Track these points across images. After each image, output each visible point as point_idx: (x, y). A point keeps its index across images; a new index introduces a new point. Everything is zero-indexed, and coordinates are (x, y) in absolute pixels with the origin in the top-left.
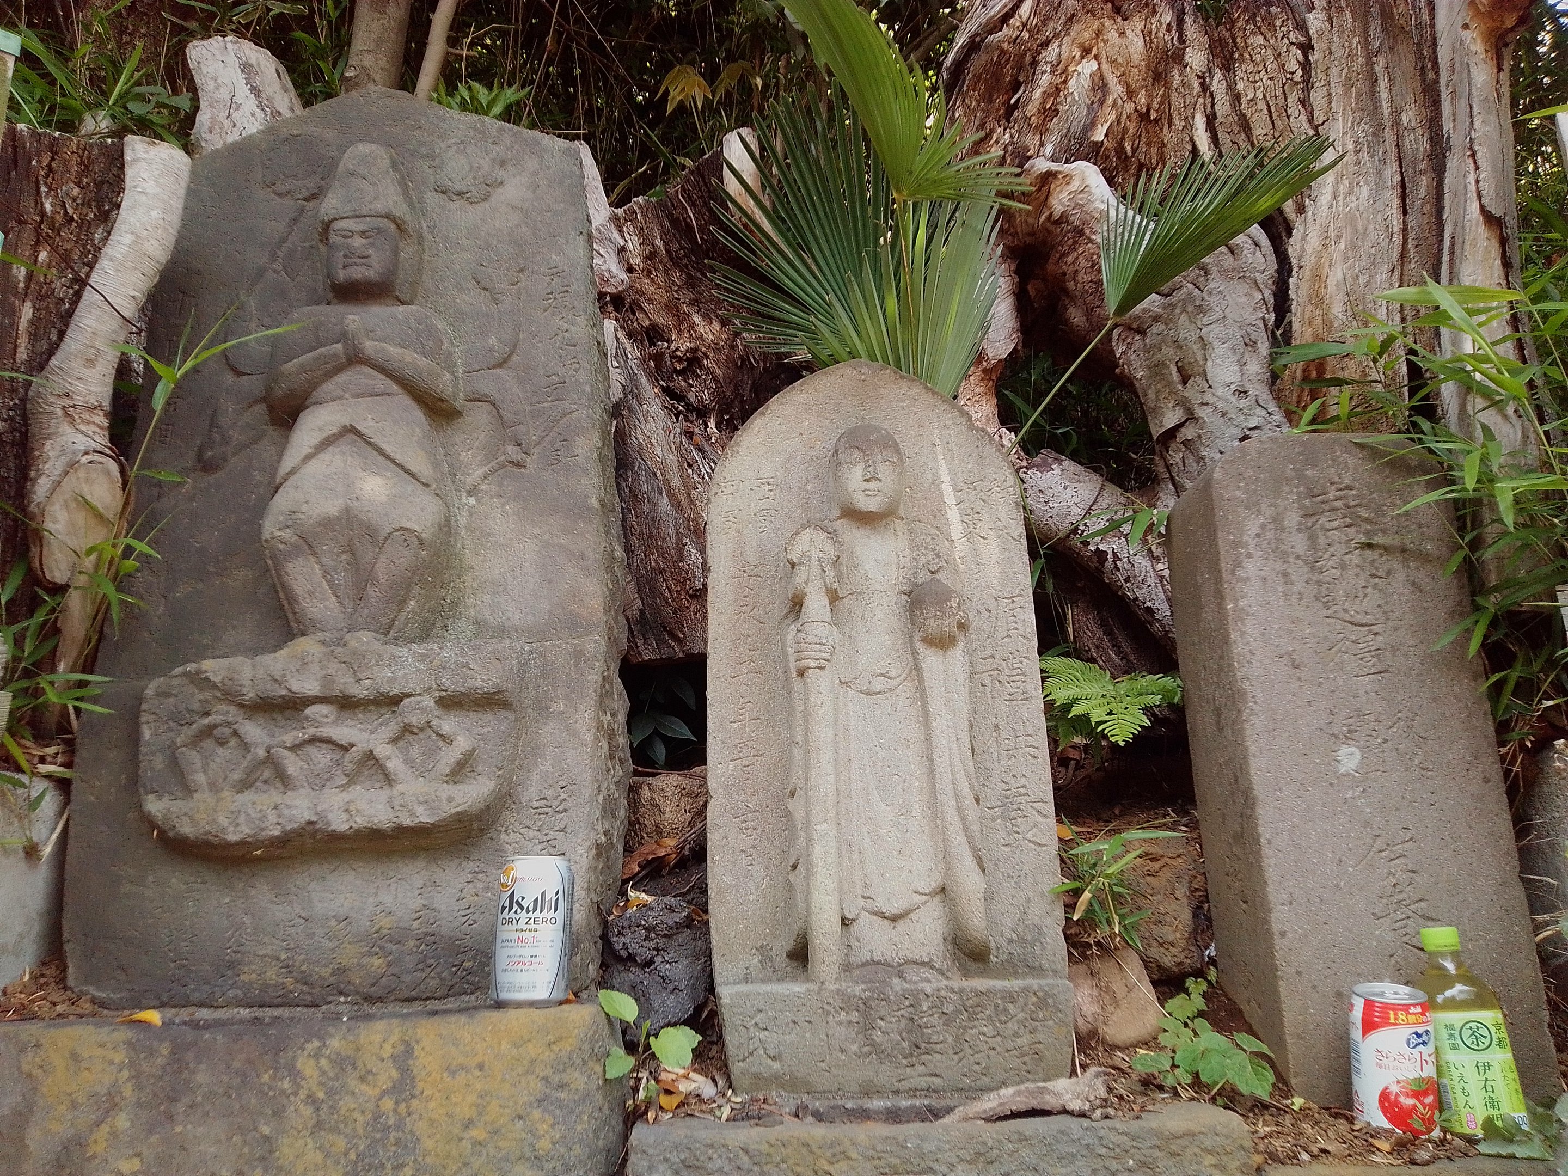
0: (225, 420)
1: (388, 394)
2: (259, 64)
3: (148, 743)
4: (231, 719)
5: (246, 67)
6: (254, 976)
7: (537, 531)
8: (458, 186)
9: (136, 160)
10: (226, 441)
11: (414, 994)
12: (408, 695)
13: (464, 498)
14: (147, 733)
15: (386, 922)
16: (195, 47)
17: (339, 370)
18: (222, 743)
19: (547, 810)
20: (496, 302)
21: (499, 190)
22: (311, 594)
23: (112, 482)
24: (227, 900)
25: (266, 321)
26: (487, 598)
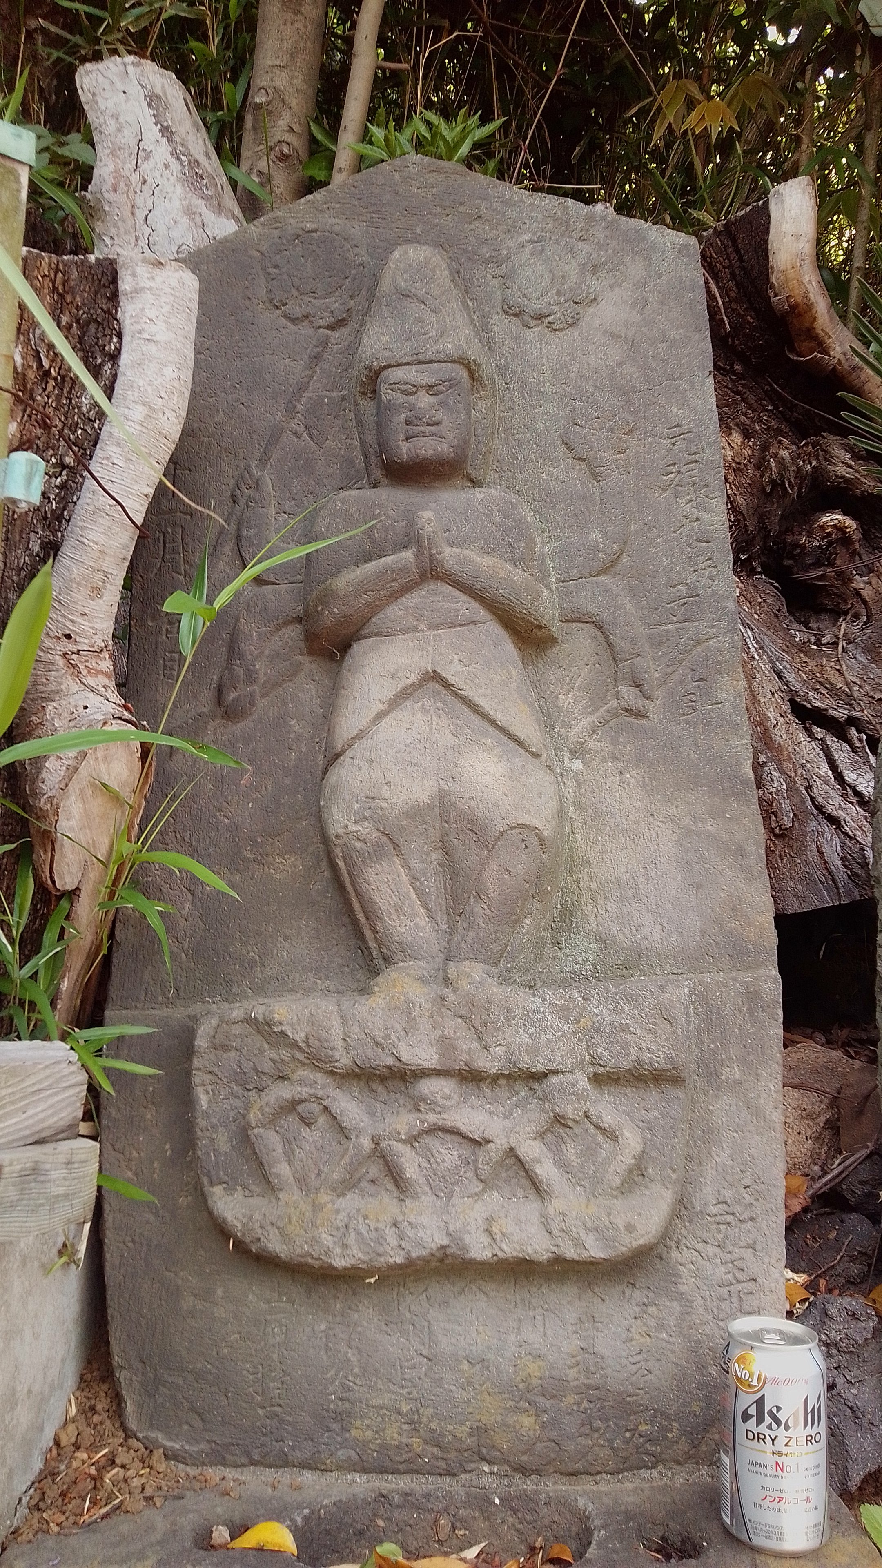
0: (249, 648)
1: (475, 623)
2: (165, 94)
3: (206, 1114)
4: (320, 1093)
5: (153, 100)
6: (369, 1433)
7: (672, 811)
8: (537, 306)
9: (137, 291)
10: (251, 676)
11: (579, 1466)
12: (555, 1072)
13: (566, 760)
14: (203, 1099)
15: (534, 1368)
16: (88, 73)
17: (408, 588)
18: (308, 1122)
19: (729, 1218)
20: (596, 477)
21: (591, 310)
22: (398, 909)
23: (132, 754)
24: (323, 1327)
25: (288, 505)
26: (612, 906)
